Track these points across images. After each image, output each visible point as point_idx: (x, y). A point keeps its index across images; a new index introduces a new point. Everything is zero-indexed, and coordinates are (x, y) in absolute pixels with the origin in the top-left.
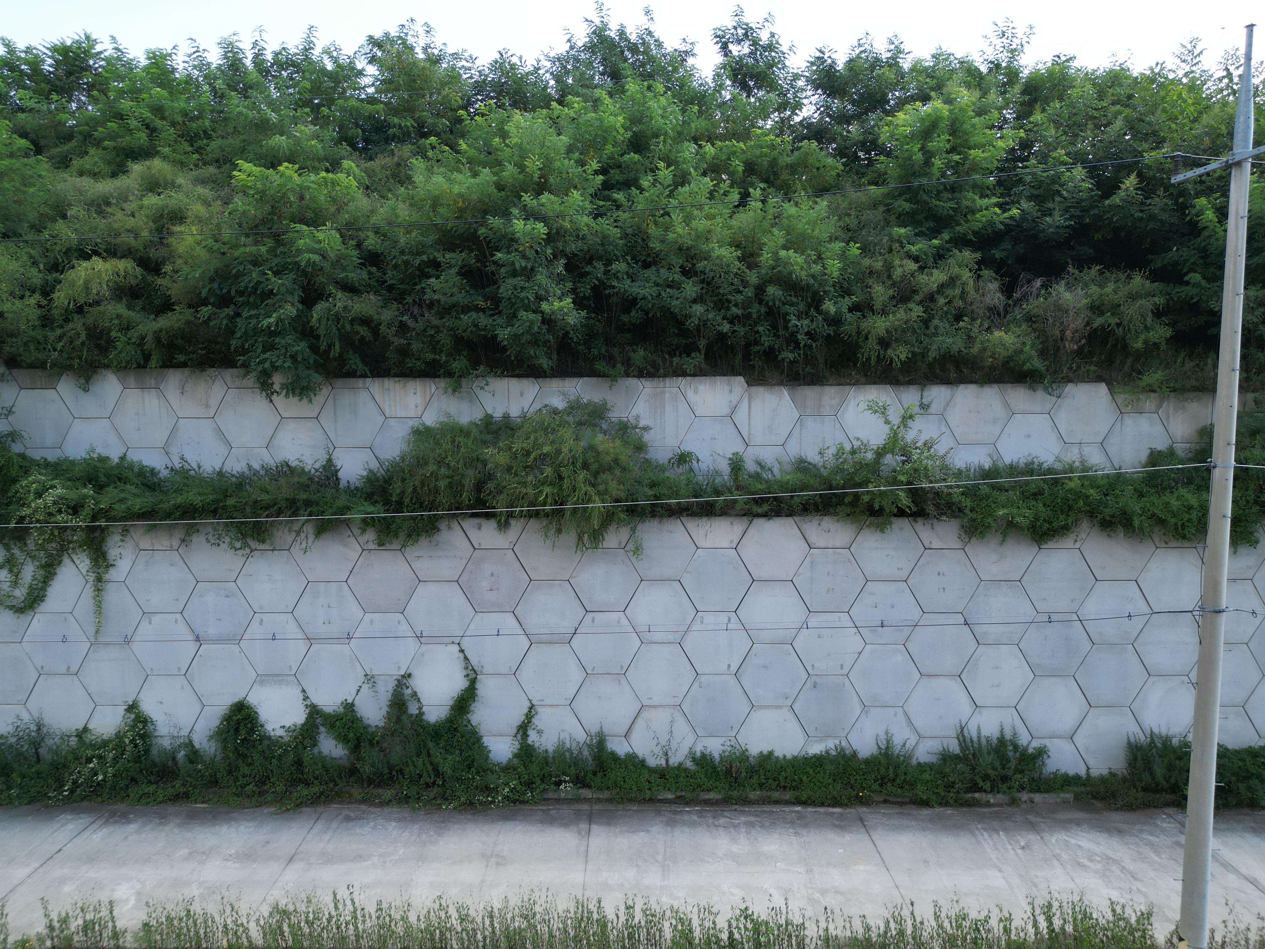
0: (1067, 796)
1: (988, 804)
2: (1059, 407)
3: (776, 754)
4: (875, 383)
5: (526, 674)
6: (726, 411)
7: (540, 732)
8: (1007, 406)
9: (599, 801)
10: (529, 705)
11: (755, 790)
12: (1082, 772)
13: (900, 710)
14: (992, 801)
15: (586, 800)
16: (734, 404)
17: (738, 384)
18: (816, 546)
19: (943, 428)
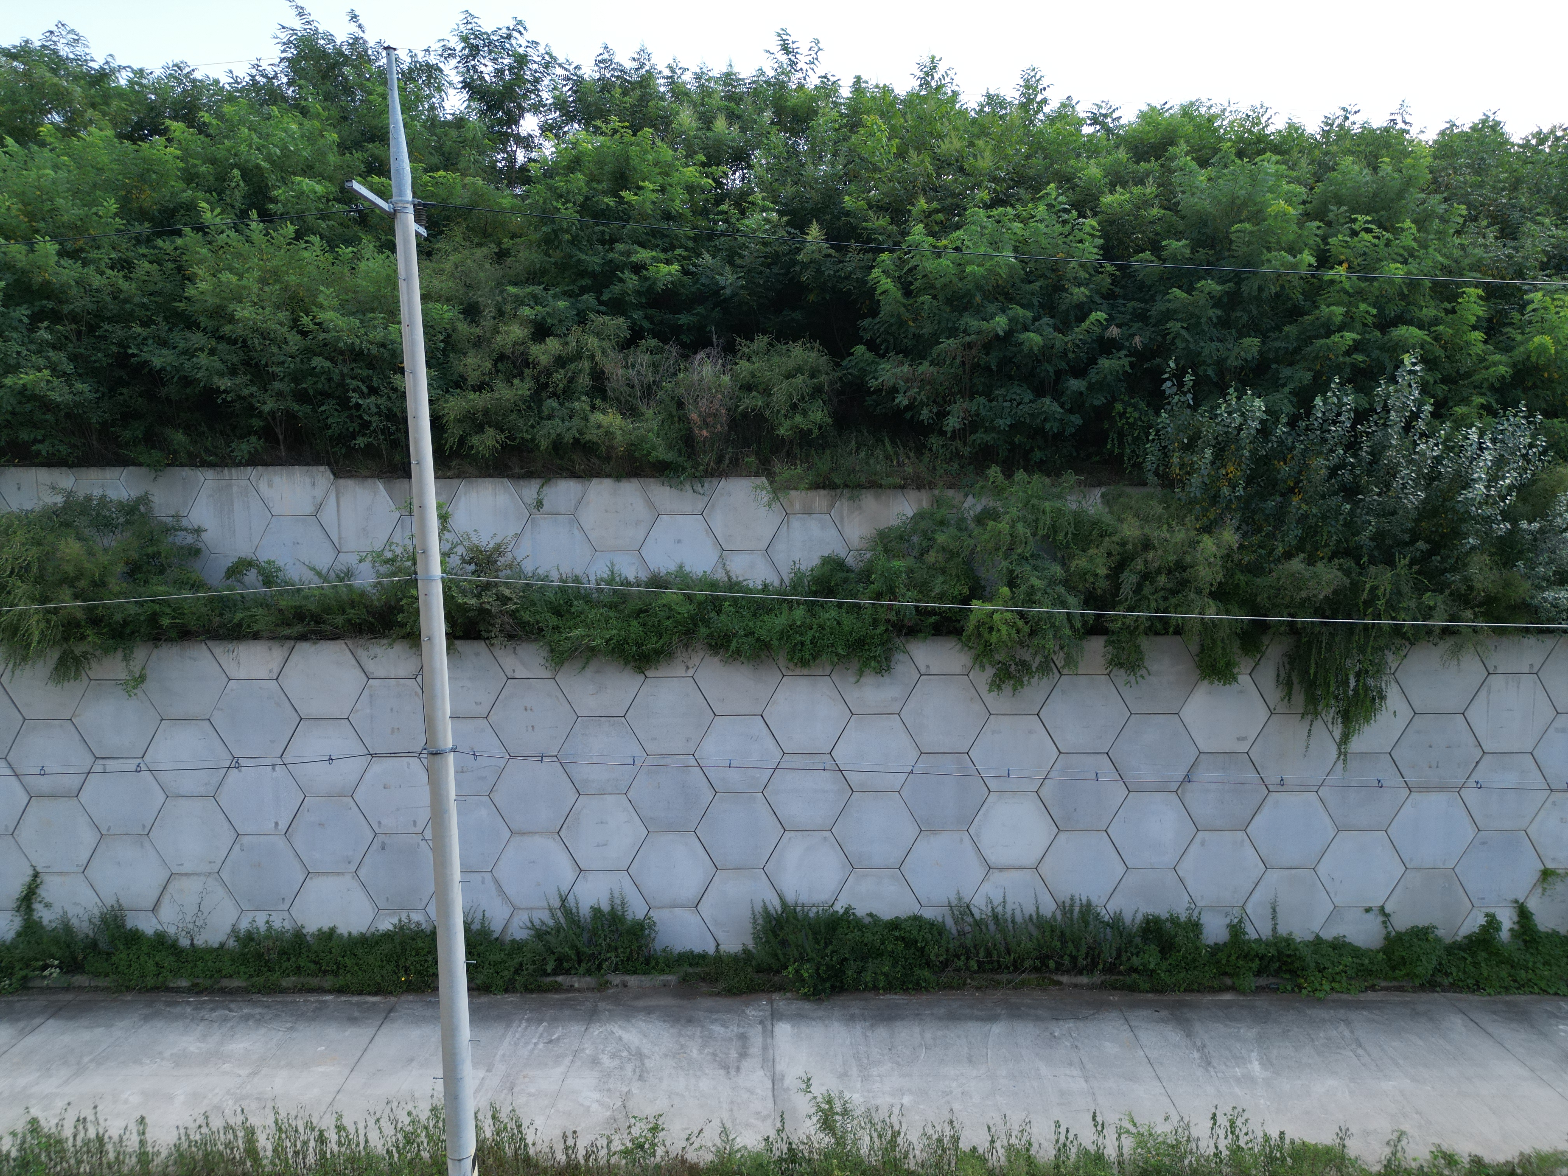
0: (670, 977)
1: (571, 989)
2: (713, 506)
3: (339, 931)
4: (490, 476)
5: (26, 834)
6: (309, 509)
7: (48, 906)
8: (651, 505)
9: (96, 989)
10: (31, 872)
11: (288, 976)
12: (711, 951)
13: (488, 876)
14: (576, 985)
15: (81, 989)
16: (319, 500)
17: (322, 476)
18: (375, 676)
19: (576, 532)
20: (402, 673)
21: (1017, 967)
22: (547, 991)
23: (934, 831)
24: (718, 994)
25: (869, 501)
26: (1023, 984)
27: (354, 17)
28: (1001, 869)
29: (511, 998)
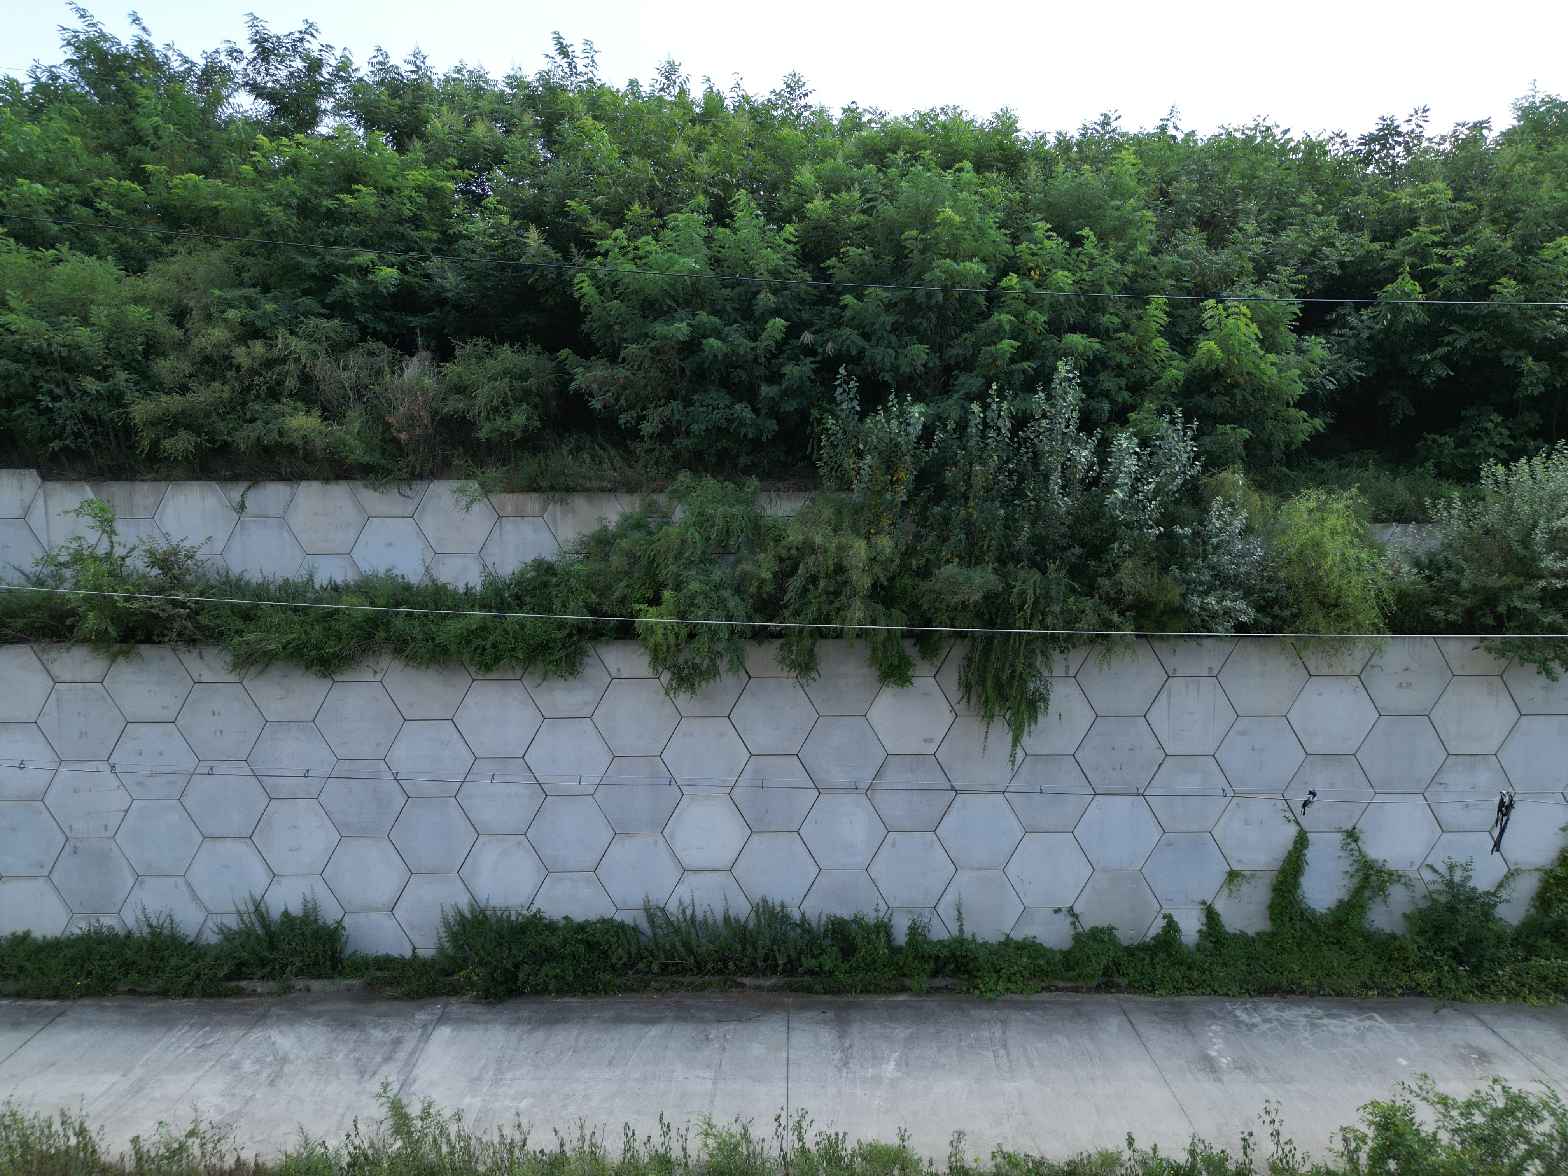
2: (424, 508)
3: (33, 935)
4: (199, 479)
6: (18, 512)
8: (360, 508)
12: (408, 954)
13: (181, 881)
14: (259, 990)
16: (27, 505)
17: (30, 479)
18: (61, 680)
19: (286, 535)
20: (88, 677)
21: (699, 967)
22: (226, 996)
23: (628, 834)
24: (397, 998)
25: (581, 504)
26: (704, 987)
27: (136, 20)
28: (696, 871)
29: (187, 1002)
